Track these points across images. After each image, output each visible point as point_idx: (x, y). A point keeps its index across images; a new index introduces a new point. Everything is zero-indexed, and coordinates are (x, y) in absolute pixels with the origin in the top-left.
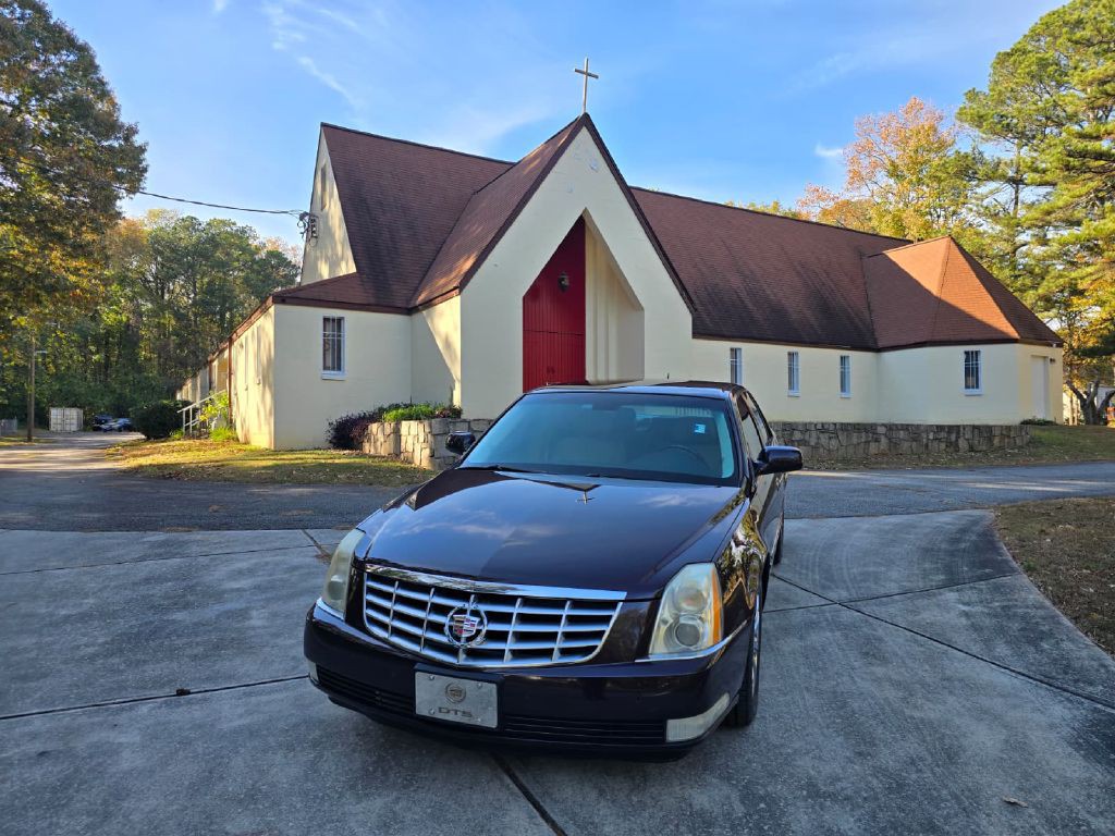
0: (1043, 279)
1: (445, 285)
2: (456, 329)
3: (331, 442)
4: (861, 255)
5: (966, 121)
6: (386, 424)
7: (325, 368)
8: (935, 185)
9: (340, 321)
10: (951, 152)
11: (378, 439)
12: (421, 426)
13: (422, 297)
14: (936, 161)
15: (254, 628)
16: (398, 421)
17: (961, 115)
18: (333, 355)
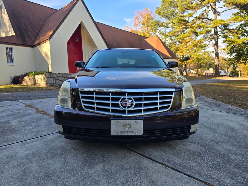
0: (171, 47)
1: (44, 39)
2: (48, 50)
3: (11, 83)
4: (140, 40)
5: (157, 13)
6: (30, 76)
7: (8, 62)
8: (151, 27)
9: (11, 48)
10: (154, 20)
11: (28, 81)
12: (42, 76)
13: (36, 43)
14: (151, 22)
15: (14, 125)
16: (34, 75)
17: (156, 12)
18: (10, 58)
